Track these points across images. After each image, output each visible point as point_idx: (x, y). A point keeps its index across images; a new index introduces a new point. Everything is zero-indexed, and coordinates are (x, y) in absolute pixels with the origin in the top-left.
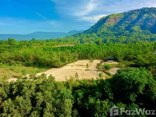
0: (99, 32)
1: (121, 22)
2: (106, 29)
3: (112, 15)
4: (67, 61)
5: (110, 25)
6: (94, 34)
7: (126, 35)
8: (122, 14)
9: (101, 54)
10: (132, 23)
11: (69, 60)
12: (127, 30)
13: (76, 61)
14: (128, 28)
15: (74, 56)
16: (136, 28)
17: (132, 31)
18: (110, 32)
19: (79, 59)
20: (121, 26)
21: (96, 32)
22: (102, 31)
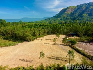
0: (61, 18)
1: (75, 11)
2: (66, 16)
3: (70, 7)
4: (38, 36)
5: (68, 13)
6: (58, 18)
7: (79, 19)
8: (76, 6)
9: (65, 30)
10: (82, 12)
11: (39, 35)
12: (79, 16)
13: (45, 36)
14: (80, 15)
15: (44, 31)
16: (85, 15)
17: (82, 17)
18: (68, 17)
19: (48, 34)
20: (75, 13)
21: (59, 17)
22: (63, 17)
